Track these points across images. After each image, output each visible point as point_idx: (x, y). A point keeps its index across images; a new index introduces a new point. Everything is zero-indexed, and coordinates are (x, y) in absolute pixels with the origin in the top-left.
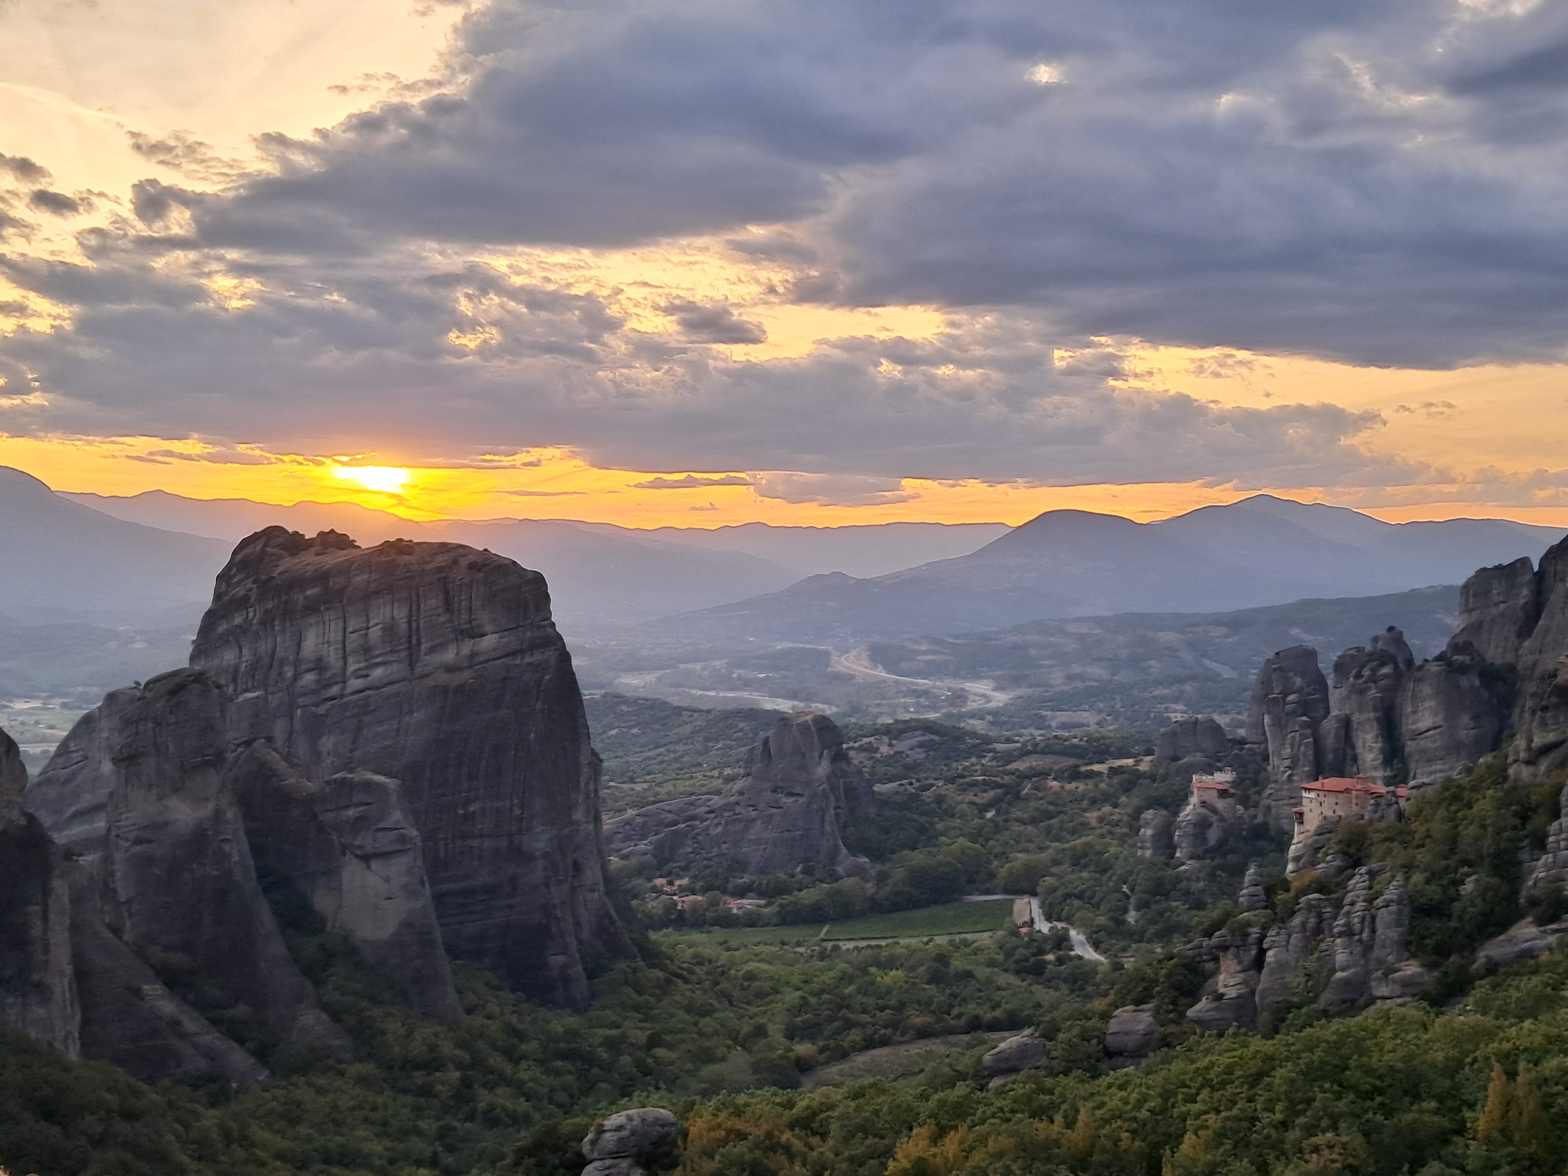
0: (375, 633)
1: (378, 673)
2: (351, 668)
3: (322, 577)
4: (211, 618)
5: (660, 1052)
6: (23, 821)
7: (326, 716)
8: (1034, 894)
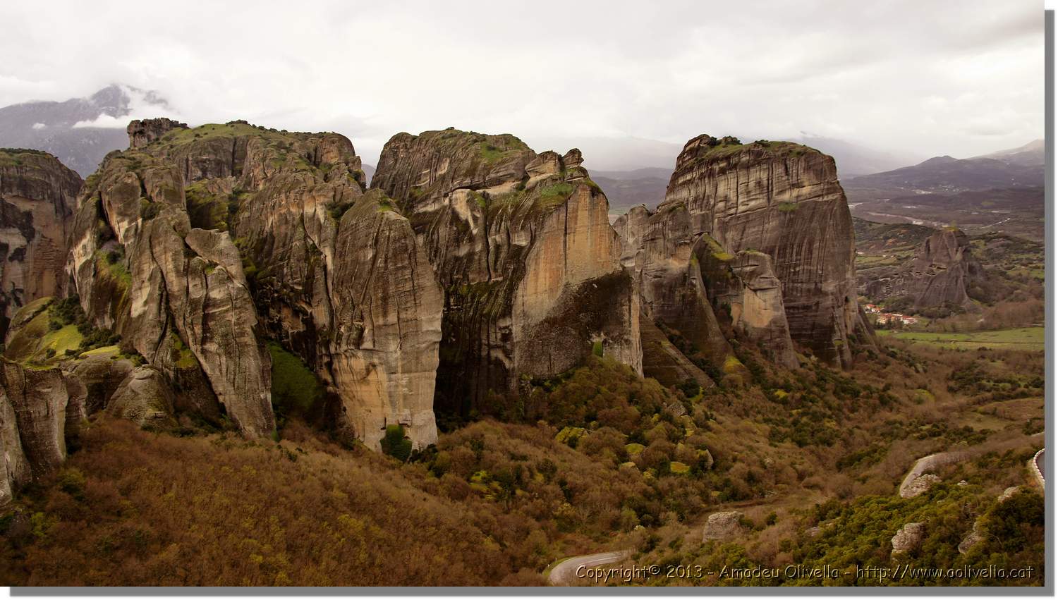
0: (752, 184)
1: (752, 204)
2: (740, 201)
3: (727, 158)
4: (676, 176)
7: (728, 222)
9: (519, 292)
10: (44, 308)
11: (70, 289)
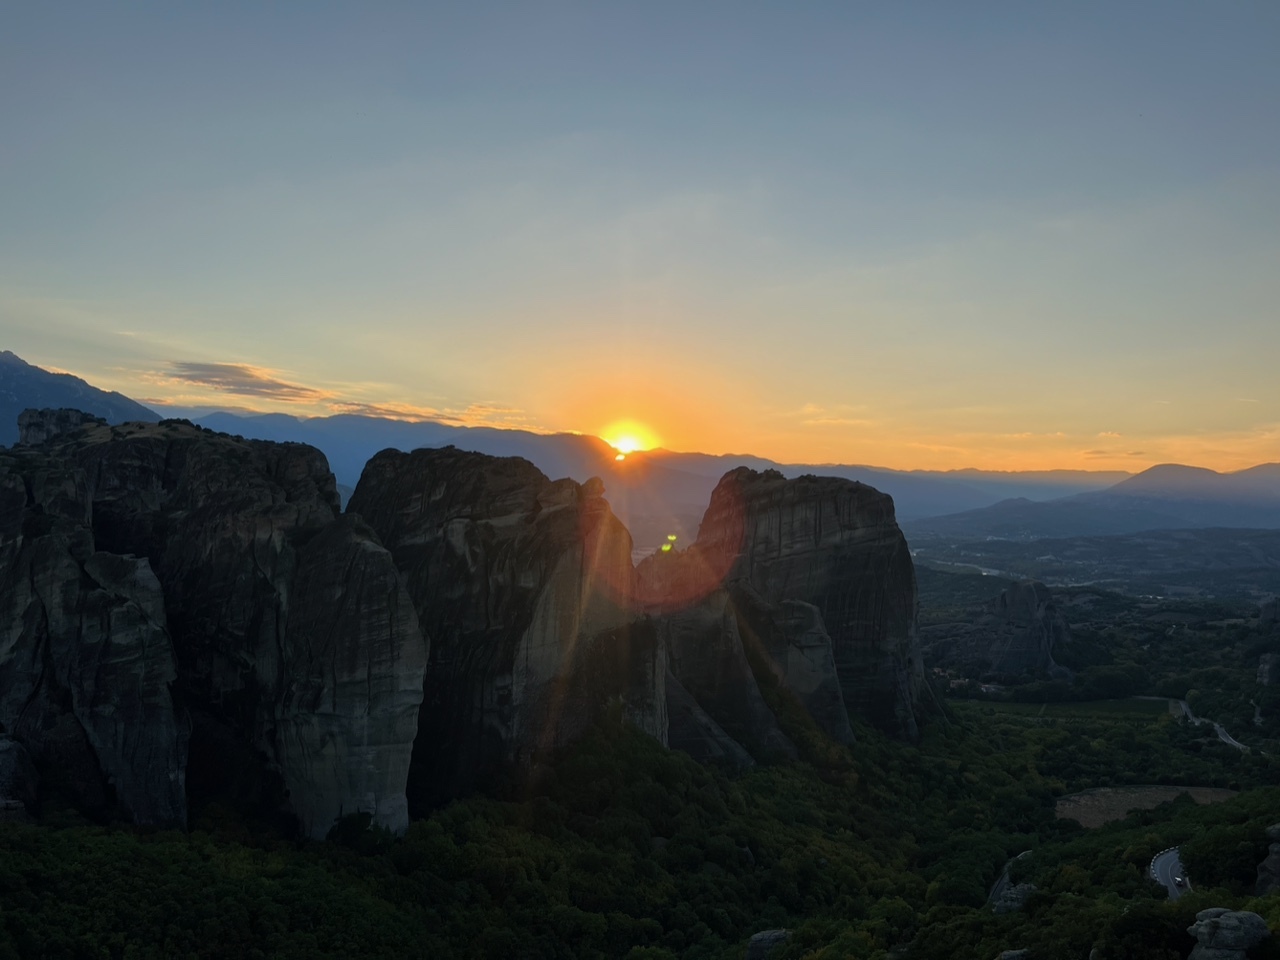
0: (797, 524)
1: (798, 546)
2: (784, 543)
3: (769, 494)
4: (709, 514)
5: (966, 774)
6: (645, 618)
7: (770, 568)
8: (1182, 698)
9: (523, 644)
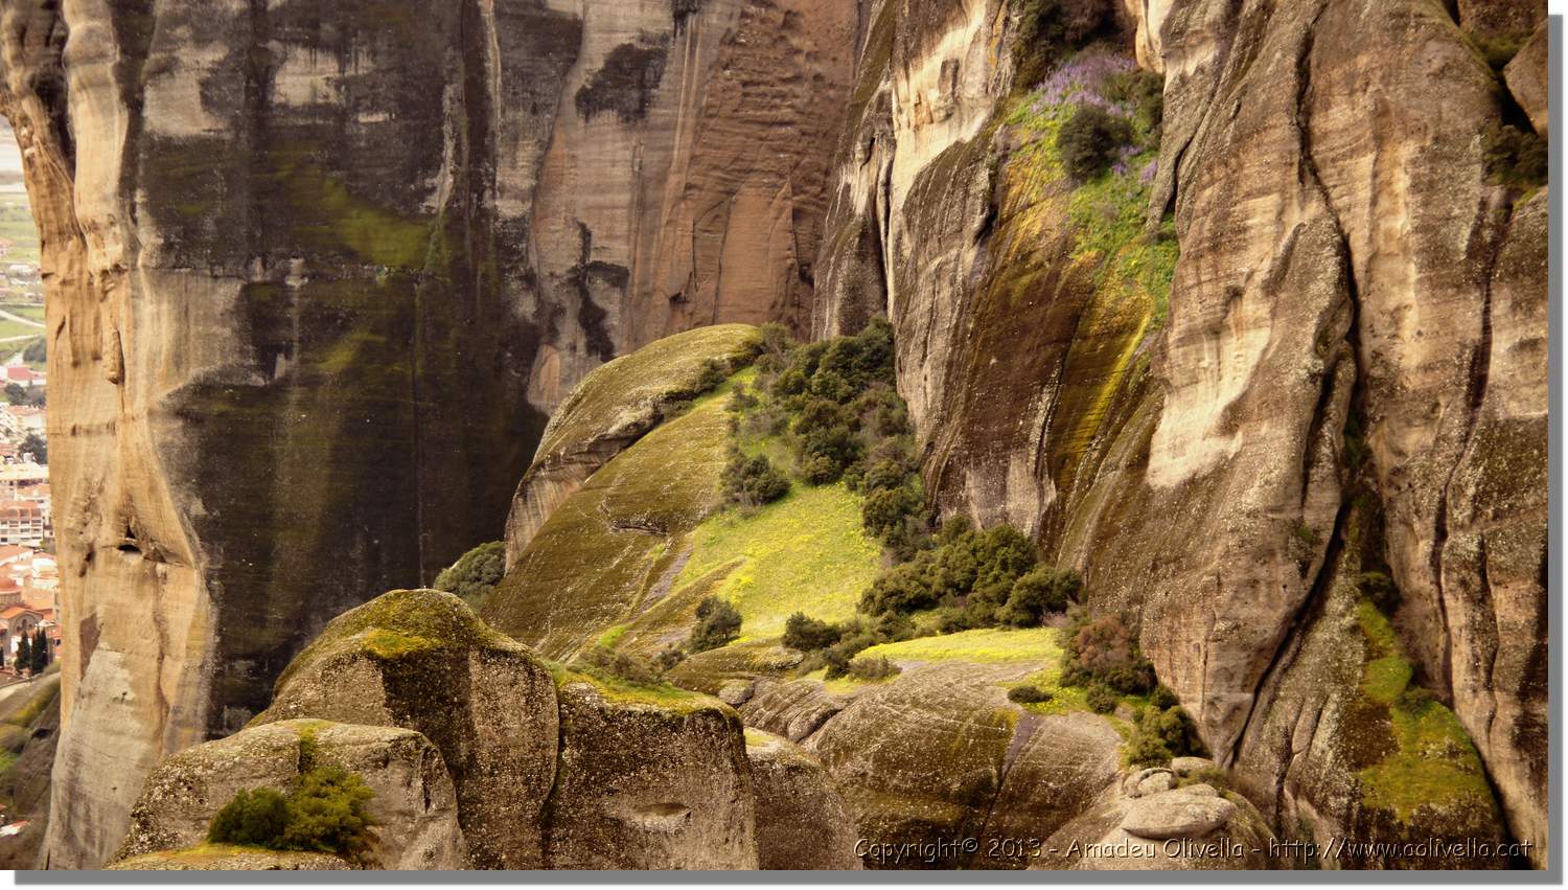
10: (711, 381)
11: (854, 293)
